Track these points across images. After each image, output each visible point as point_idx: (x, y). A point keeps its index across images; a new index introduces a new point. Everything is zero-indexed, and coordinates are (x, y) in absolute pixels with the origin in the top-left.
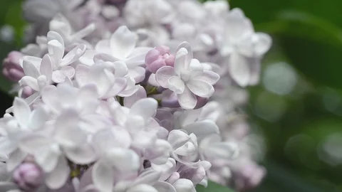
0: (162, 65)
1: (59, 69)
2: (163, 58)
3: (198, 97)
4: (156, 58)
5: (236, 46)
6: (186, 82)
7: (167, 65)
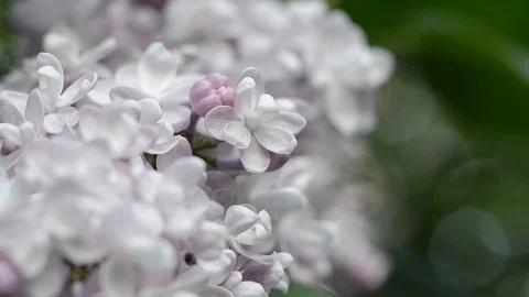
0: (215, 104)
1: (56, 111)
2: (218, 93)
3: (271, 154)
4: (206, 93)
6: (254, 130)
7: (223, 104)
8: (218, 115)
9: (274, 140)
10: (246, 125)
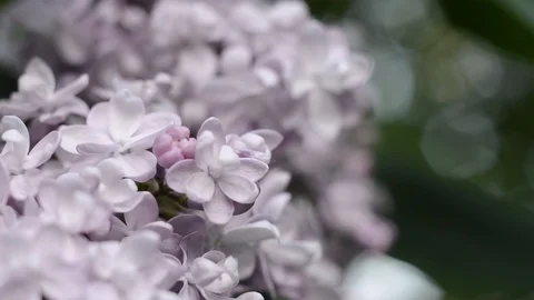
1: (23, 172)
2: (179, 146)
5: (317, 78)
6: (217, 179)
7: (185, 158)
8: (182, 169)
9: (237, 188)
10: (209, 175)
